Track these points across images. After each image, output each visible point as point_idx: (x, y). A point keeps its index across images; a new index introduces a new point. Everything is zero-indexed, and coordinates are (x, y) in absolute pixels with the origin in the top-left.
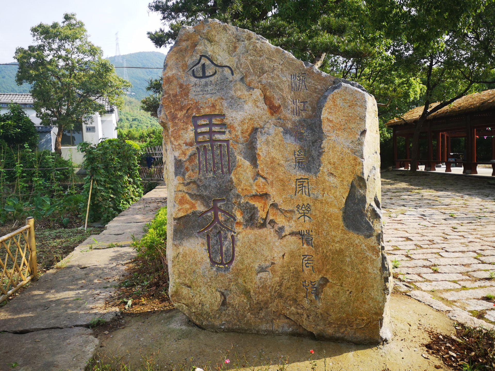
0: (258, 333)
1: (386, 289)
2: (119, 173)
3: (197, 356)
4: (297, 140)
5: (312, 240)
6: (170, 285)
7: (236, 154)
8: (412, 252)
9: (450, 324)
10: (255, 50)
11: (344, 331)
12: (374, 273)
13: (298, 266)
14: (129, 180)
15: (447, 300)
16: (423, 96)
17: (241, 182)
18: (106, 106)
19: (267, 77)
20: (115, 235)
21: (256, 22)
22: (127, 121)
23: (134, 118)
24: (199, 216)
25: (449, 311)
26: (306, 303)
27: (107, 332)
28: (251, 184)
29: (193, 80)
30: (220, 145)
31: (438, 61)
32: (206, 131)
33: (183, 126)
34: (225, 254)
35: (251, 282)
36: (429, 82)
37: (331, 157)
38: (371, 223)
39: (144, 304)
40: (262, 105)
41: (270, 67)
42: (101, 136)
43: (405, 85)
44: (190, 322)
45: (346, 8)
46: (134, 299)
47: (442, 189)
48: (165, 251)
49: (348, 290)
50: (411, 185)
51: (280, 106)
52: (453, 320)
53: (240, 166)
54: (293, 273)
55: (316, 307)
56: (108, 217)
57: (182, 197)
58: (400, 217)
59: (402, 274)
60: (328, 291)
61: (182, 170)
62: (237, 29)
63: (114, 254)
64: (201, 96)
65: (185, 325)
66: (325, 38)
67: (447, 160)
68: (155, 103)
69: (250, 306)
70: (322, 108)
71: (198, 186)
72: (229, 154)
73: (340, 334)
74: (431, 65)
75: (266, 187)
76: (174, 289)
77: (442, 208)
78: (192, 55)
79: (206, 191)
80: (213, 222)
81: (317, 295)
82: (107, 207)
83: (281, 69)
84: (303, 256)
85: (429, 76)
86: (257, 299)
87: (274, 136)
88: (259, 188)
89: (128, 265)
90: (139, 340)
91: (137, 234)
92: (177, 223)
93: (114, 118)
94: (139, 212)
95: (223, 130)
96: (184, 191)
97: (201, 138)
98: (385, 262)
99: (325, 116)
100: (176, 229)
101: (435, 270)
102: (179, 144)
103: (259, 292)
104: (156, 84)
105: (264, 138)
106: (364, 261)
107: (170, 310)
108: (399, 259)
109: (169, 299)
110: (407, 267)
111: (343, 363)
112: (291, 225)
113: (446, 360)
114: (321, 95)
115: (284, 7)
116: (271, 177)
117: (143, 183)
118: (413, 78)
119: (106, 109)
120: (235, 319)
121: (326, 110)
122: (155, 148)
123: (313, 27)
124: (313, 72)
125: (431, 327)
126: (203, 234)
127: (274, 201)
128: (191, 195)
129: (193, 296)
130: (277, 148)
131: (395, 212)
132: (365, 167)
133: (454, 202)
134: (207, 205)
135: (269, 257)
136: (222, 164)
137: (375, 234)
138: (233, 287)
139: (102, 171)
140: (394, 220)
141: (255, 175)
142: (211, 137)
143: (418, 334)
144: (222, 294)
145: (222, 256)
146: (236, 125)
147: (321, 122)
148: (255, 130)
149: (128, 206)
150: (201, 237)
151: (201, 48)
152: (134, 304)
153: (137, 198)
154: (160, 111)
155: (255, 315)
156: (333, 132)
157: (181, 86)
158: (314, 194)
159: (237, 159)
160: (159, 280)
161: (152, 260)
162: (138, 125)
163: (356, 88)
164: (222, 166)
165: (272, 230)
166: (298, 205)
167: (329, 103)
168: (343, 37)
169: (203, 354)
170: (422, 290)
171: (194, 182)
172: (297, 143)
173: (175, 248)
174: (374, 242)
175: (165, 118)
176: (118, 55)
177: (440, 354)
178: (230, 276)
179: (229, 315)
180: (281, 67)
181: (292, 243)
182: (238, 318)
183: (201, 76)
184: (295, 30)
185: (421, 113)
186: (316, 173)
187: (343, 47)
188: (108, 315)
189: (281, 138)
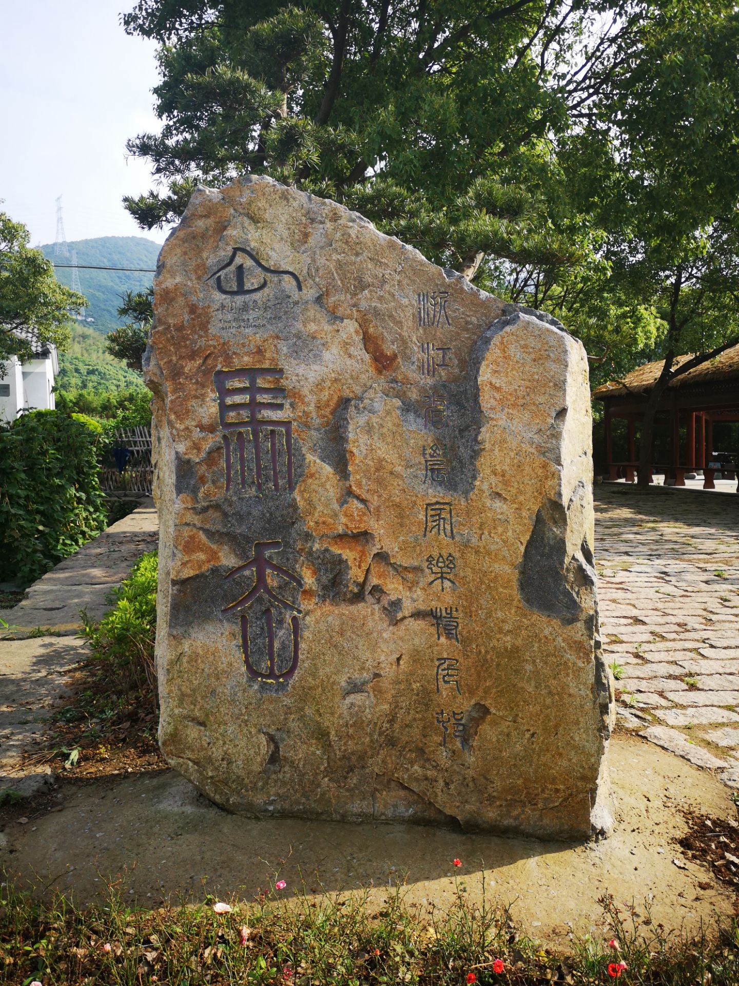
0: (343, 820)
1: (605, 727)
2: (57, 481)
3: (216, 870)
4: (429, 425)
5: (457, 627)
6: (161, 720)
7: (304, 450)
8: (646, 647)
9: (725, 796)
10: (347, 243)
11: (519, 815)
12: (581, 695)
13: (428, 682)
14: (78, 495)
15: (717, 746)
16: (661, 341)
17: (315, 508)
18: (34, 344)
19: (369, 296)
20: (45, 609)
21: (346, 187)
22: (75, 374)
23: (91, 368)
24: (226, 578)
25: (722, 769)
26: (443, 757)
27: (24, 820)
28: (333, 510)
29: (218, 296)
30: (273, 432)
31: (691, 276)
32: (243, 401)
33: (196, 390)
34: (279, 655)
35: (332, 714)
36: (673, 316)
37: (497, 462)
38: (575, 595)
39: (105, 759)
40: (360, 352)
41: (376, 277)
42: (20, 405)
43: (629, 320)
44: (201, 798)
45: (521, 167)
46: (84, 749)
47: (698, 521)
48: (153, 647)
49: (529, 730)
50: (640, 513)
51: (395, 356)
52: (731, 788)
53: (312, 475)
54: (418, 695)
55: (463, 765)
56: (32, 571)
57: (190, 537)
58: (621, 576)
59: (628, 693)
60: (488, 732)
61: (192, 482)
62: (310, 199)
63: (42, 651)
64: (233, 331)
65: (190, 804)
66: (484, 223)
67: (707, 465)
68: (137, 341)
69: (328, 763)
70: (480, 363)
71: (225, 515)
72: (292, 450)
73: (511, 821)
74: (678, 283)
75: (365, 518)
76: (170, 729)
77: (699, 559)
78: (217, 247)
79: (240, 525)
80: (255, 589)
81: (465, 741)
82: (29, 550)
83: (399, 282)
84: (438, 659)
85: (673, 304)
86: (343, 748)
87: (384, 415)
88: (352, 519)
89: (71, 674)
90: (93, 837)
91: (92, 609)
92: (179, 591)
93: (49, 368)
94: (98, 563)
95: (279, 402)
96: (194, 525)
97: (232, 416)
98: (602, 674)
99: (485, 378)
100: (176, 604)
101: (692, 685)
102: (187, 428)
103: (347, 735)
104: (140, 303)
105: (362, 420)
106: (560, 670)
107: (160, 772)
108: (622, 661)
109: (159, 749)
110: (638, 678)
111: (518, 880)
112: (415, 596)
113: (720, 871)
114: (479, 337)
115: (400, 159)
116: (376, 498)
117: (107, 501)
118: (643, 306)
119: (34, 349)
120: (296, 791)
121: (488, 366)
122: (134, 431)
123: (459, 201)
124: (462, 289)
125: (689, 802)
126: (234, 614)
127: (382, 548)
128: (210, 534)
129: (209, 744)
130: (389, 440)
131: (612, 567)
132: (564, 482)
133: (722, 548)
134: (243, 555)
135: (369, 663)
136: (274, 469)
137: (583, 616)
138: (294, 725)
139: (23, 476)
140: (609, 582)
141: (344, 493)
142: (253, 416)
143: (665, 819)
144: (271, 739)
145: (272, 660)
146: (305, 391)
147: (478, 389)
148: (344, 403)
149: (74, 549)
150: (228, 620)
151: (235, 233)
152: (83, 758)
153: (93, 533)
154: (148, 359)
155: (337, 781)
156: (502, 410)
157: (193, 309)
158: (462, 535)
159: (307, 461)
160: (137, 708)
161: (125, 665)
162: (99, 384)
163: (548, 325)
164: (275, 475)
165: (376, 607)
166: (431, 556)
167: (494, 352)
168: (517, 224)
169: (228, 866)
170: (667, 725)
171: (217, 507)
172: (430, 430)
173: (174, 643)
174: (580, 633)
175: (158, 373)
176: (60, 241)
177: (708, 858)
178: (287, 701)
179: (284, 784)
180: (398, 278)
181: (416, 634)
182: (303, 788)
183: (236, 289)
184: (422, 205)
185: (658, 374)
186: (466, 493)
187: (518, 242)
188: (28, 782)
189: (396, 421)
